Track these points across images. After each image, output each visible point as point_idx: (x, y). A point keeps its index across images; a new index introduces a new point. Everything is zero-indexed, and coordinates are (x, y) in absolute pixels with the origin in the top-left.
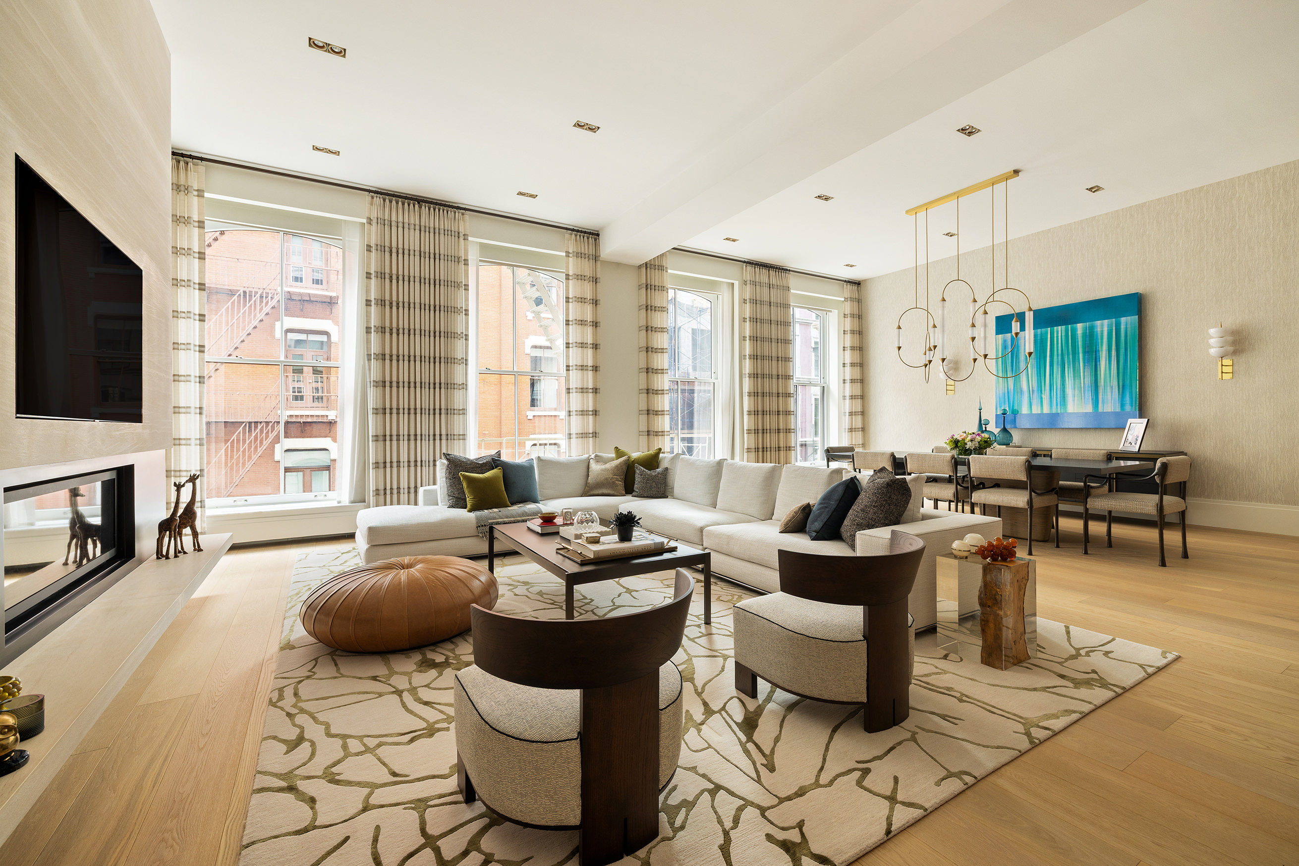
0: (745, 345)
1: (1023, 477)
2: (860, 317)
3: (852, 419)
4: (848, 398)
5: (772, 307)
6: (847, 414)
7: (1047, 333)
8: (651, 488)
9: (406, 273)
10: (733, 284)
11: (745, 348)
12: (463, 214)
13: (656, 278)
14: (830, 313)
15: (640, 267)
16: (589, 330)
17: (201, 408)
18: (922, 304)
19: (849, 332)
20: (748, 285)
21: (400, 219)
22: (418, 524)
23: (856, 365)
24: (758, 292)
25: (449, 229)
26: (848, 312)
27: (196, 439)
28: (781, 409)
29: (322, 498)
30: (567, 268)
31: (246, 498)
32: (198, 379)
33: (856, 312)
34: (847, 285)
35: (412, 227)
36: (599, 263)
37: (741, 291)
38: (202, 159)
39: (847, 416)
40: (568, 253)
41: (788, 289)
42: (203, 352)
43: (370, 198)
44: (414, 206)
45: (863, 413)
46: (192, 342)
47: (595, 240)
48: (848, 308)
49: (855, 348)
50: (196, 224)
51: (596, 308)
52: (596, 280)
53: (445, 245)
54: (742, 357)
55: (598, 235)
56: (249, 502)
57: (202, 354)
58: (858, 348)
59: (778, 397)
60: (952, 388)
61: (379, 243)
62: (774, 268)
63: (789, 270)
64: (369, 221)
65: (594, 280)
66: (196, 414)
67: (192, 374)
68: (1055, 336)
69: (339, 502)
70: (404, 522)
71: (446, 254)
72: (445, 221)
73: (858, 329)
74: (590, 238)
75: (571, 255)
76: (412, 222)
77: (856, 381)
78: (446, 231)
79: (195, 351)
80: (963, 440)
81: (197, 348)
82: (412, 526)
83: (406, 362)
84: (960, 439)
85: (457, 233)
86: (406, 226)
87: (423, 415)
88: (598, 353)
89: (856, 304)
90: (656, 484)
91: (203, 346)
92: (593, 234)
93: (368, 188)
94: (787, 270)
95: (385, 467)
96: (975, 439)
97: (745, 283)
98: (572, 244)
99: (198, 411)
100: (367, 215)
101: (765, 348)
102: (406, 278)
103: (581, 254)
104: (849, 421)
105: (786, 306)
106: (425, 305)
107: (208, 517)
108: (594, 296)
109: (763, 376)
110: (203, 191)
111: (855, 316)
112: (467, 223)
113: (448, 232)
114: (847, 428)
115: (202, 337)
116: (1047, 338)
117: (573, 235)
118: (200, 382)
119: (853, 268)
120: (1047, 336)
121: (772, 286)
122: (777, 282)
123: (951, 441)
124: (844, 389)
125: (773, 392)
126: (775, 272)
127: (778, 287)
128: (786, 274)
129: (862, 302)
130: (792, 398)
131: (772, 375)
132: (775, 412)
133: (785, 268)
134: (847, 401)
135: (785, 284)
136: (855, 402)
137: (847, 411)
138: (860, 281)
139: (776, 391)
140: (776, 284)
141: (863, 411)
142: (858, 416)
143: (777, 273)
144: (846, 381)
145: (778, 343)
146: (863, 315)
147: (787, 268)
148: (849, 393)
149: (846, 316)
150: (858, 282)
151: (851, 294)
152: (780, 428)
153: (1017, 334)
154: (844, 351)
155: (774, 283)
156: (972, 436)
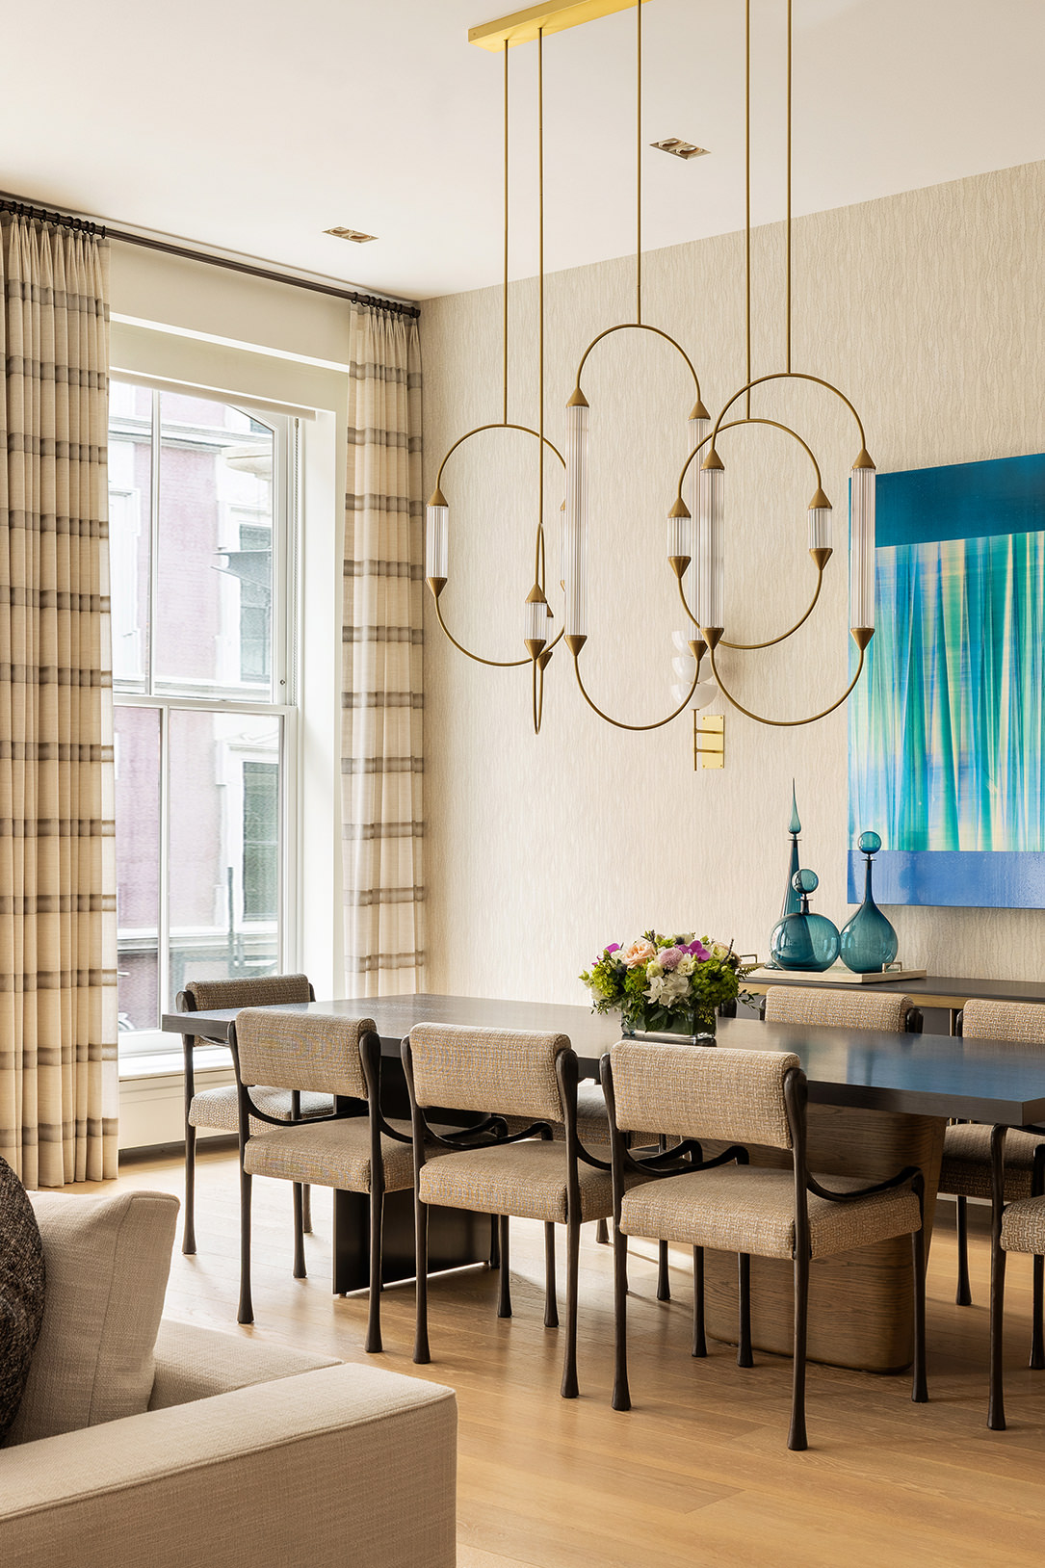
1: (774, 1135)
2: (414, 444)
3: (377, 851)
4: (360, 767)
5: (18, 380)
6: (358, 832)
7: (1004, 553)
14: (309, 422)
18: (523, 412)
19: (366, 502)
23: (394, 634)
26: (364, 421)
28: (53, 813)
33: (398, 423)
34: (361, 313)
39: (358, 843)
41: (96, 308)
45: (423, 829)
48: (365, 404)
49: (394, 569)
58: (405, 570)
59: (42, 759)
60: (715, 742)
62: (31, 213)
63: (104, 231)
68: (1028, 564)
73: (404, 493)
77: (395, 700)
80: (640, 967)
84: (629, 961)
89: (397, 393)
94: (91, 228)
96: (675, 963)
104: (363, 860)
105: (88, 380)
111: (393, 439)
114: (356, 887)
116: (1004, 572)
119: (365, 244)
120: (1004, 562)
121: (17, 290)
122: (43, 277)
123: (602, 972)
124: (346, 731)
125: (21, 738)
126: (33, 231)
127: (48, 297)
128: (88, 244)
129: (425, 388)
130: (104, 765)
131: (12, 667)
132: (25, 822)
133: (83, 219)
134: (359, 779)
135: (81, 285)
136: (389, 783)
137: (359, 820)
138: (416, 302)
139: (33, 738)
140: (37, 283)
141: (421, 821)
142: (400, 839)
143: (45, 235)
144: (355, 701)
145: (42, 531)
146: (426, 438)
147: (91, 220)
148: (367, 750)
149: (358, 438)
150: (408, 305)
151: (380, 351)
152: (50, 893)
153: (823, 556)
154: (349, 579)
155: (28, 280)
156: (669, 954)
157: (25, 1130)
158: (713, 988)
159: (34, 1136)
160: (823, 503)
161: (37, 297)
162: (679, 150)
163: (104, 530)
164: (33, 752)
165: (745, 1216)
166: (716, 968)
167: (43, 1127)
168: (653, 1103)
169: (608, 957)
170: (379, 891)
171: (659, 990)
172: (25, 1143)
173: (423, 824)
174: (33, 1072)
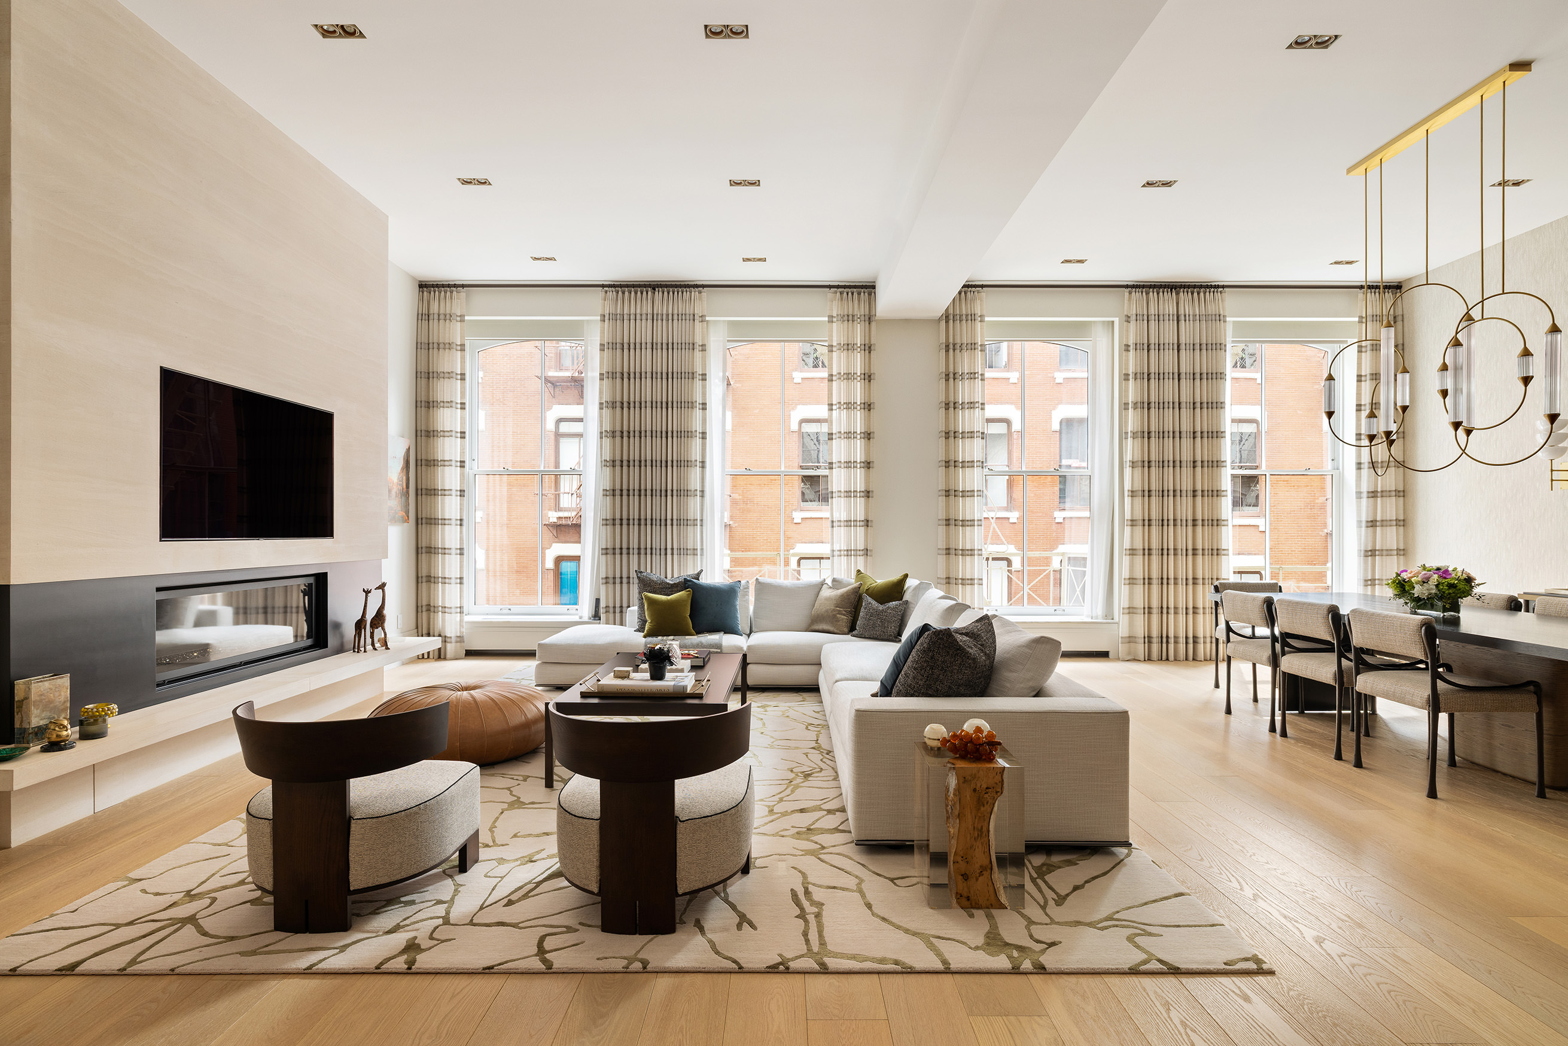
0: (1127, 416)
3: (1375, 533)
4: (1365, 495)
5: (1183, 351)
6: (1364, 524)
8: (874, 626)
9: (638, 370)
10: (1113, 322)
11: (1127, 422)
12: (700, 292)
13: (962, 333)
15: (940, 319)
16: (859, 415)
17: (461, 520)
19: (1368, 377)
20: (1133, 323)
21: (633, 311)
22: (584, 645)
24: (1152, 332)
25: (684, 312)
27: (457, 549)
28: (1199, 517)
29: (574, 611)
30: (831, 336)
31: (510, 607)
32: (459, 493)
34: (1364, 293)
35: (644, 317)
36: (873, 324)
37: (1124, 333)
38: (463, 286)
39: (1363, 529)
40: (831, 317)
41: (1219, 317)
42: (464, 467)
43: (604, 293)
44: (647, 293)
45: (1403, 523)
46: (453, 459)
47: (870, 294)
50: (459, 348)
51: (870, 385)
52: (868, 348)
53: (677, 331)
54: (1123, 435)
55: (874, 287)
56: (512, 611)
57: (462, 469)
59: (1194, 496)
61: (610, 341)
62: (1189, 287)
63: (1223, 287)
64: (602, 318)
65: (867, 348)
66: (457, 525)
67: (453, 488)
69: (581, 618)
70: (571, 642)
71: (680, 342)
72: (680, 304)
74: (862, 294)
75: (835, 320)
76: (644, 312)
77: (1385, 464)
78: (680, 315)
79: (457, 466)
80: (1410, 579)
81: (459, 464)
82: (578, 646)
83: (637, 468)
84: (1407, 577)
85: (692, 316)
86: (638, 317)
87: (654, 526)
88: (871, 444)
90: (881, 622)
91: (464, 462)
92: (866, 287)
93: (601, 283)
94: (1218, 287)
95: (614, 583)
96: (1429, 579)
97: (1128, 319)
98: (834, 305)
99: (459, 522)
100: (600, 312)
101: (1166, 419)
102: (638, 375)
103: (848, 316)
104: (1366, 537)
105: (1215, 347)
106: (657, 402)
107: (466, 622)
108: (867, 368)
109: (1162, 464)
110: (464, 316)
112: (702, 303)
113: (681, 317)
114: (1362, 549)
115: (463, 453)
117: (838, 294)
118: (460, 496)
121: (1182, 318)
122: (1194, 310)
123: (1394, 582)
124: (1359, 478)
125: (1184, 488)
126: (1190, 294)
127: (1198, 318)
128: (1215, 293)
129: (1405, 320)
130: (1223, 498)
131: (1180, 462)
132: (1186, 520)
133: (1213, 284)
134: (1364, 501)
135: (1212, 310)
136: (1382, 503)
137: (1364, 519)
138: (1400, 282)
139: (1190, 488)
140: (1191, 313)
141: (1402, 519)
142: (1388, 528)
143: (1195, 294)
144: (1362, 466)
145: (1194, 409)
146: (1405, 343)
147: (1217, 284)
148: (1368, 487)
149: (1363, 349)
150: (1396, 284)
151: (1376, 308)
152: (1198, 548)
153: (1526, 380)
154: (1359, 412)
155: (1187, 313)
156: (1425, 574)
157: (1187, 638)
158: (1451, 591)
159: (1191, 640)
160: (1526, 353)
161: (1191, 319)
162: (1511, 183)
163: (1223, 405)
164: (1190, 494)
165: (1408, 689)
166: (1452, 582)
167: (1195, 638)
168: (1366, 635)
169: (1398, 575)
170: (1375, 550)
171: (1418, 591)
172: (1187, 643)
173: (1404, 520)
174: (1191, 616)
